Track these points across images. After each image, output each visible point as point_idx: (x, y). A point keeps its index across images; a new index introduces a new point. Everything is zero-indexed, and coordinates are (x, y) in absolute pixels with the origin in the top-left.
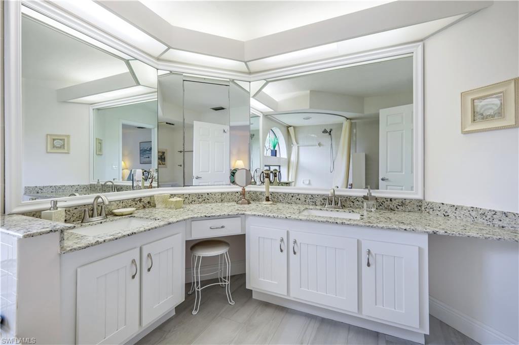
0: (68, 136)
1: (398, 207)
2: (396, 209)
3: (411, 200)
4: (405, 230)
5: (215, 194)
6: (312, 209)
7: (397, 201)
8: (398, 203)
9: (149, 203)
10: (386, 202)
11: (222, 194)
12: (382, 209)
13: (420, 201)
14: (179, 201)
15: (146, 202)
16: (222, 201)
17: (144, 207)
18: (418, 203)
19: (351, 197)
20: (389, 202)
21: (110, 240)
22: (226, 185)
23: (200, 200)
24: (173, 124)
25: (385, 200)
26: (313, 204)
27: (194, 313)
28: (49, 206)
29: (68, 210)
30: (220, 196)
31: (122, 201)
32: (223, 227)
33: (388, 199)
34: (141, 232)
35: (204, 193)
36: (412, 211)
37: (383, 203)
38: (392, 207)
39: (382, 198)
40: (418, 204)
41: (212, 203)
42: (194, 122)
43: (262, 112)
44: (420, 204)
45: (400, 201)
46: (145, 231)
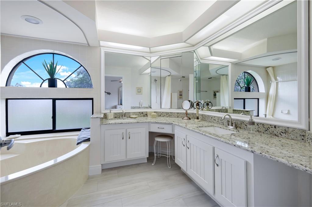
0: (142, 88)
1: (282, 134)
2: (280, 135)
3: (294, 129)
4: (235, 145)
5: (174, 113)
6: (216, 127)
7: (281, 128)
8: (282, 130)
9: (146, 114)
10: (271, 128)
11: (178, 113)
12: (267, 134)
13: (304, 131)
14: (154, 115)
15: (145, 114)
16: (178, 117)
17: (144, 116)
18: (301, 132)
19: (245, 121)
20: (273, 129)
21: (113, 124)
22: (176, 109)
23: (168, 115)
24: (184, 77)
25: (270, 127)
26: (222, 124)
27: (153, 164)
28: (109, 112)
29: (115, 114)
30: (177, 115)
31: (135, 113)
32: (163, 128)
33: (272, 125)
34: (125, 123)
35: (169, 113)
36: (294, 139)
37: (268, 128)
38: (276, 134)
39: (267, 124)
40: (301, 134)
41: (173, 117)
42: (190, 75)
43: (231, 62)
44: (303, 134)
45: (284, 129)
46: (127, 123)
